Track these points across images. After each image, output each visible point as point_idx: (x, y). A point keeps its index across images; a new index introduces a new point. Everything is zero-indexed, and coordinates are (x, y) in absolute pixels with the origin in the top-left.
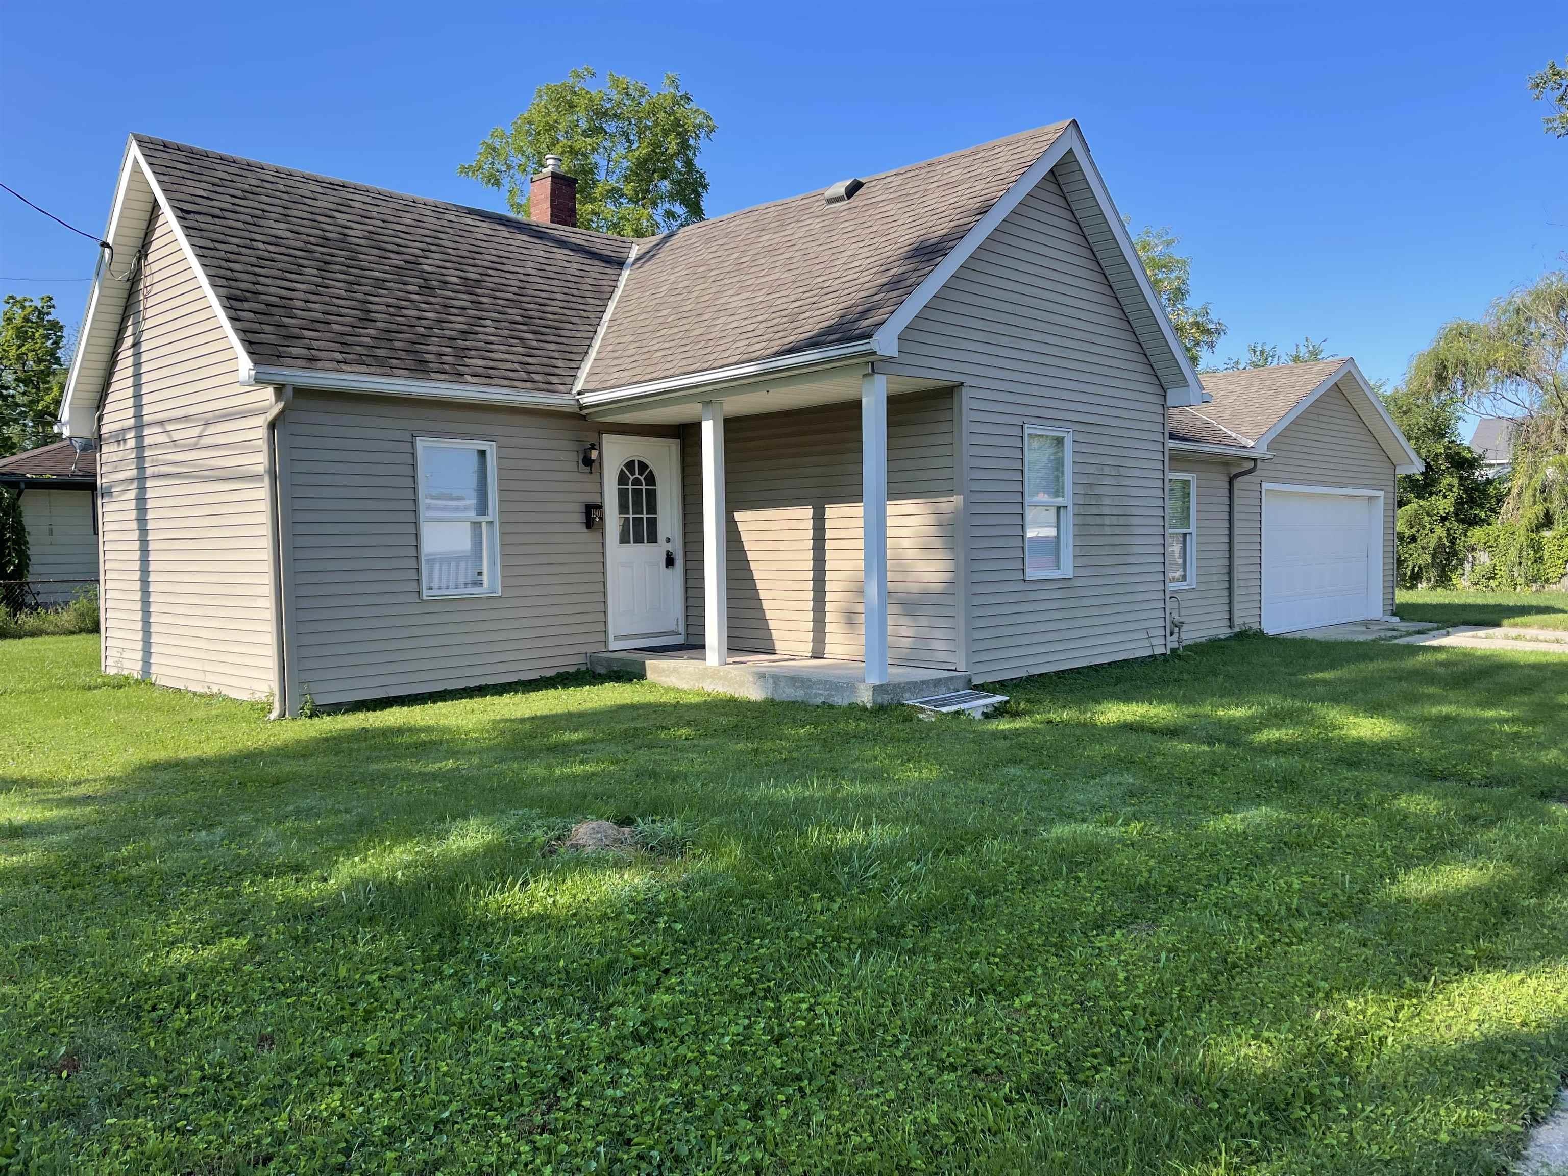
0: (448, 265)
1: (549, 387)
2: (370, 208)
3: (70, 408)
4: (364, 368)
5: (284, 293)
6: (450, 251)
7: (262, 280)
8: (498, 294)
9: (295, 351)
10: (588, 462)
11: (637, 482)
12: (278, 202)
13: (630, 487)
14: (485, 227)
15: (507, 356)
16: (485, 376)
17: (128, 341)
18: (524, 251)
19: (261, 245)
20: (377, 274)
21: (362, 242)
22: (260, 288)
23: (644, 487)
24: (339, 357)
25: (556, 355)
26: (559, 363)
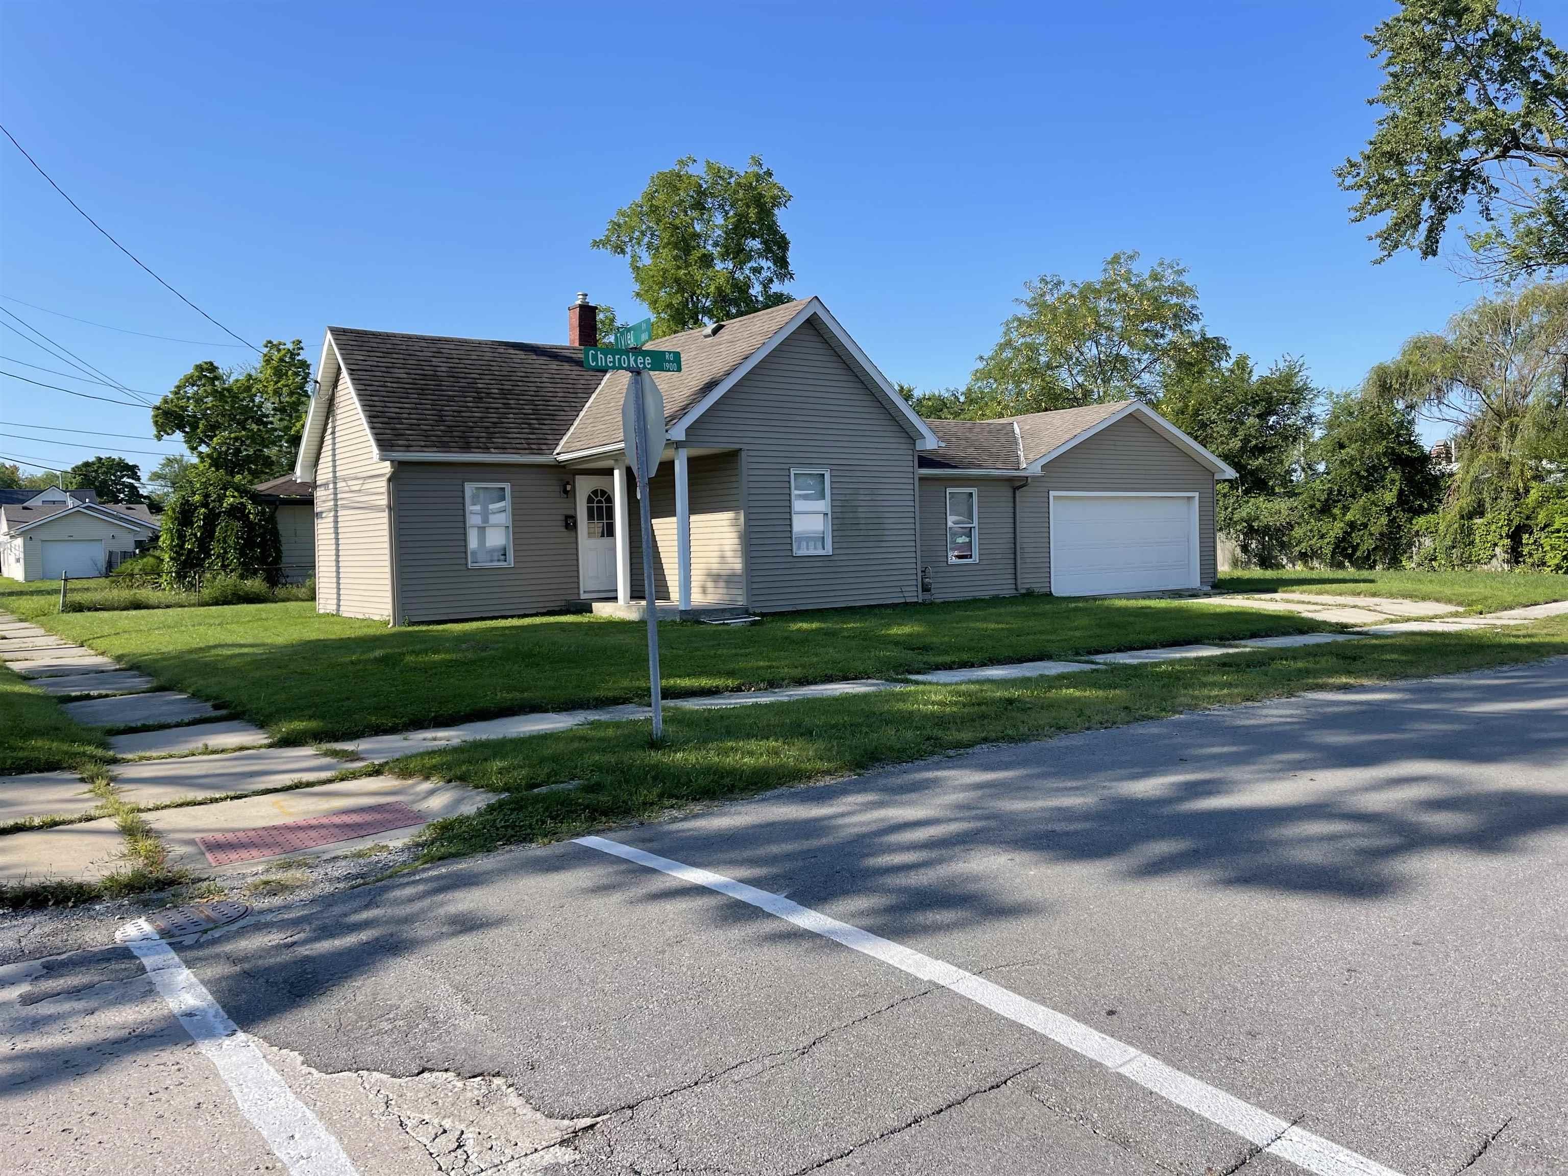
0: (493, 382)
1: (540, 452)
2: (453, 352)
3: (301, 467)
4: (435, 449)
5: (398, 410)
6: (496, 373)
7: (388, 404)
8: (521, 397)
9: (400, 442)
10: (566, 492)
11: (599, 502)
12: (401, 356)
13: (595, 505)
14: (521, 355)
15: (518, 436)
16: (503, 449)
17: (329, 431)
18: (544, 367)
19: (389, 384)
20: (450, 393)
21: (445, 374)
22: (386, 409)
23: (604, 505)
24: (423, 443)
25: (549, 432)
26: (550, 437)
